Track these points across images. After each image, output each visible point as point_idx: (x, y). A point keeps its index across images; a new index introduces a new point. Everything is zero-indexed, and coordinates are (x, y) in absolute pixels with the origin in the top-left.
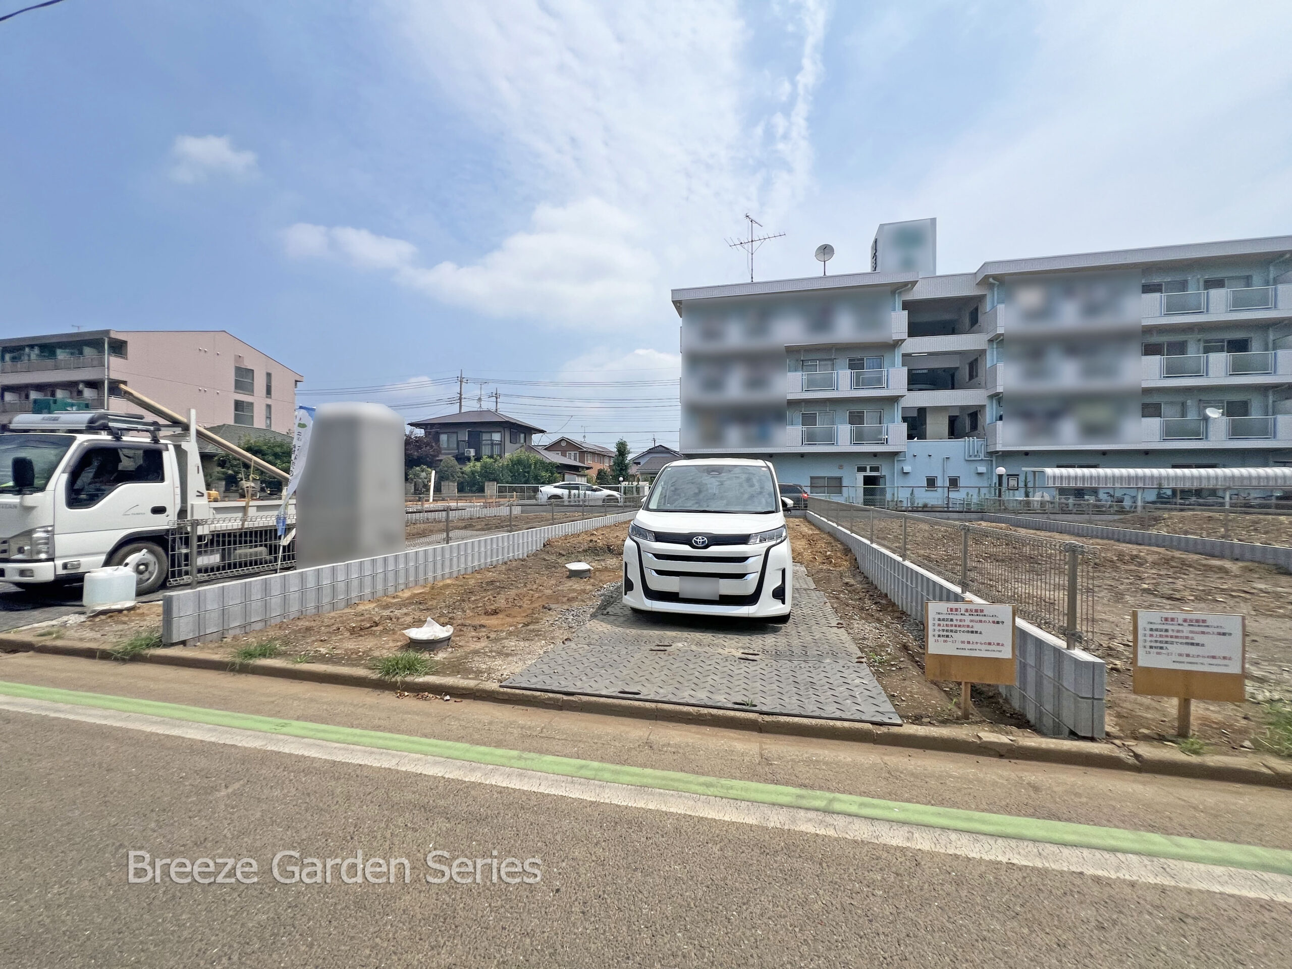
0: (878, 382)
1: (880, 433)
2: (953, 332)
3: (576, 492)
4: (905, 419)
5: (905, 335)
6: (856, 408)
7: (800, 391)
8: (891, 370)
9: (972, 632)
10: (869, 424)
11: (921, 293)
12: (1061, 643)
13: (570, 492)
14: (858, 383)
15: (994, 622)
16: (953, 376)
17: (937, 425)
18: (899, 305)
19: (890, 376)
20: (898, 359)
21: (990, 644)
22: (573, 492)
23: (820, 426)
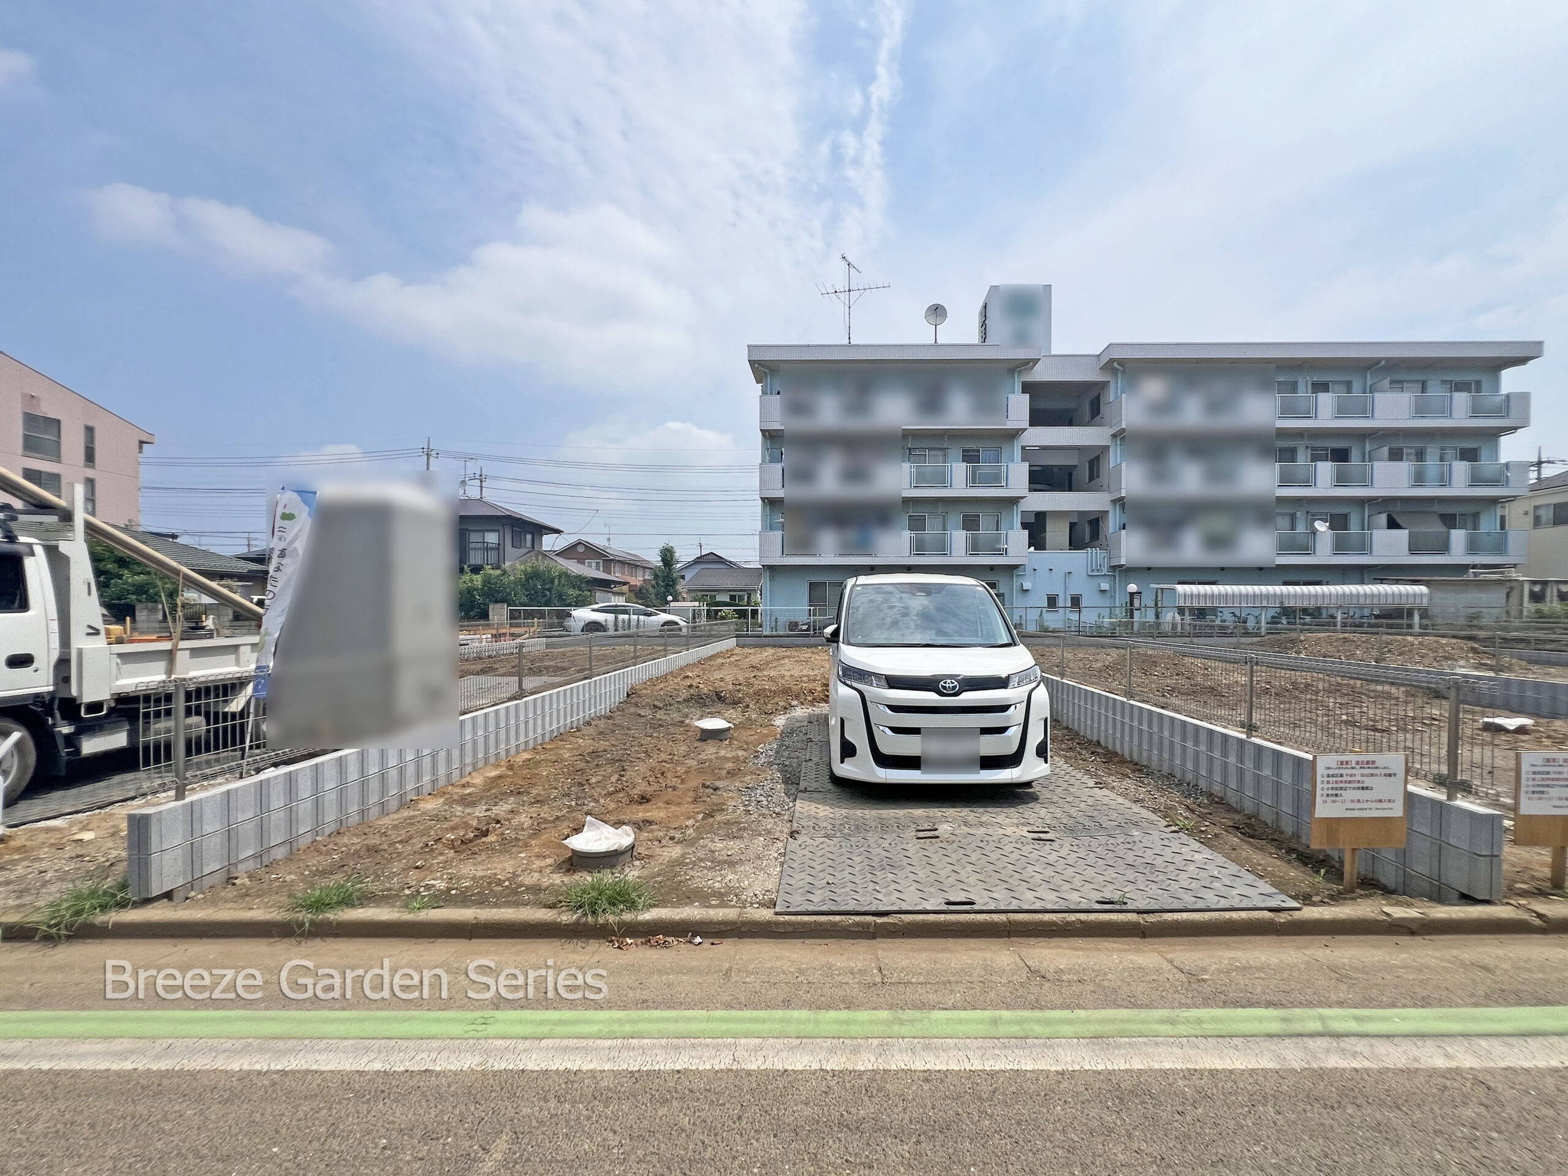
0: (995, 479)
1: (998, 541)
2: (1070, 423)
3: (626, 617)
4: (1025, 526)
5: (1025, 424)
6: (971, 510)
7: (909, 487)
8: (1010, 465)
9: (1363, 788)
10: (985, 530)
11: (1041, 374)
12: (1441, 796)
13: (616, 618)
14: (974, 480)
15: (1385, 775)
16: (1070, 475)
17: (1057, 533)
18: (1018, 387)
19: (1009, 472)
20: (1018, 453)
21: (1380, 801)
22: (621, 617)
23: (931, 531)
